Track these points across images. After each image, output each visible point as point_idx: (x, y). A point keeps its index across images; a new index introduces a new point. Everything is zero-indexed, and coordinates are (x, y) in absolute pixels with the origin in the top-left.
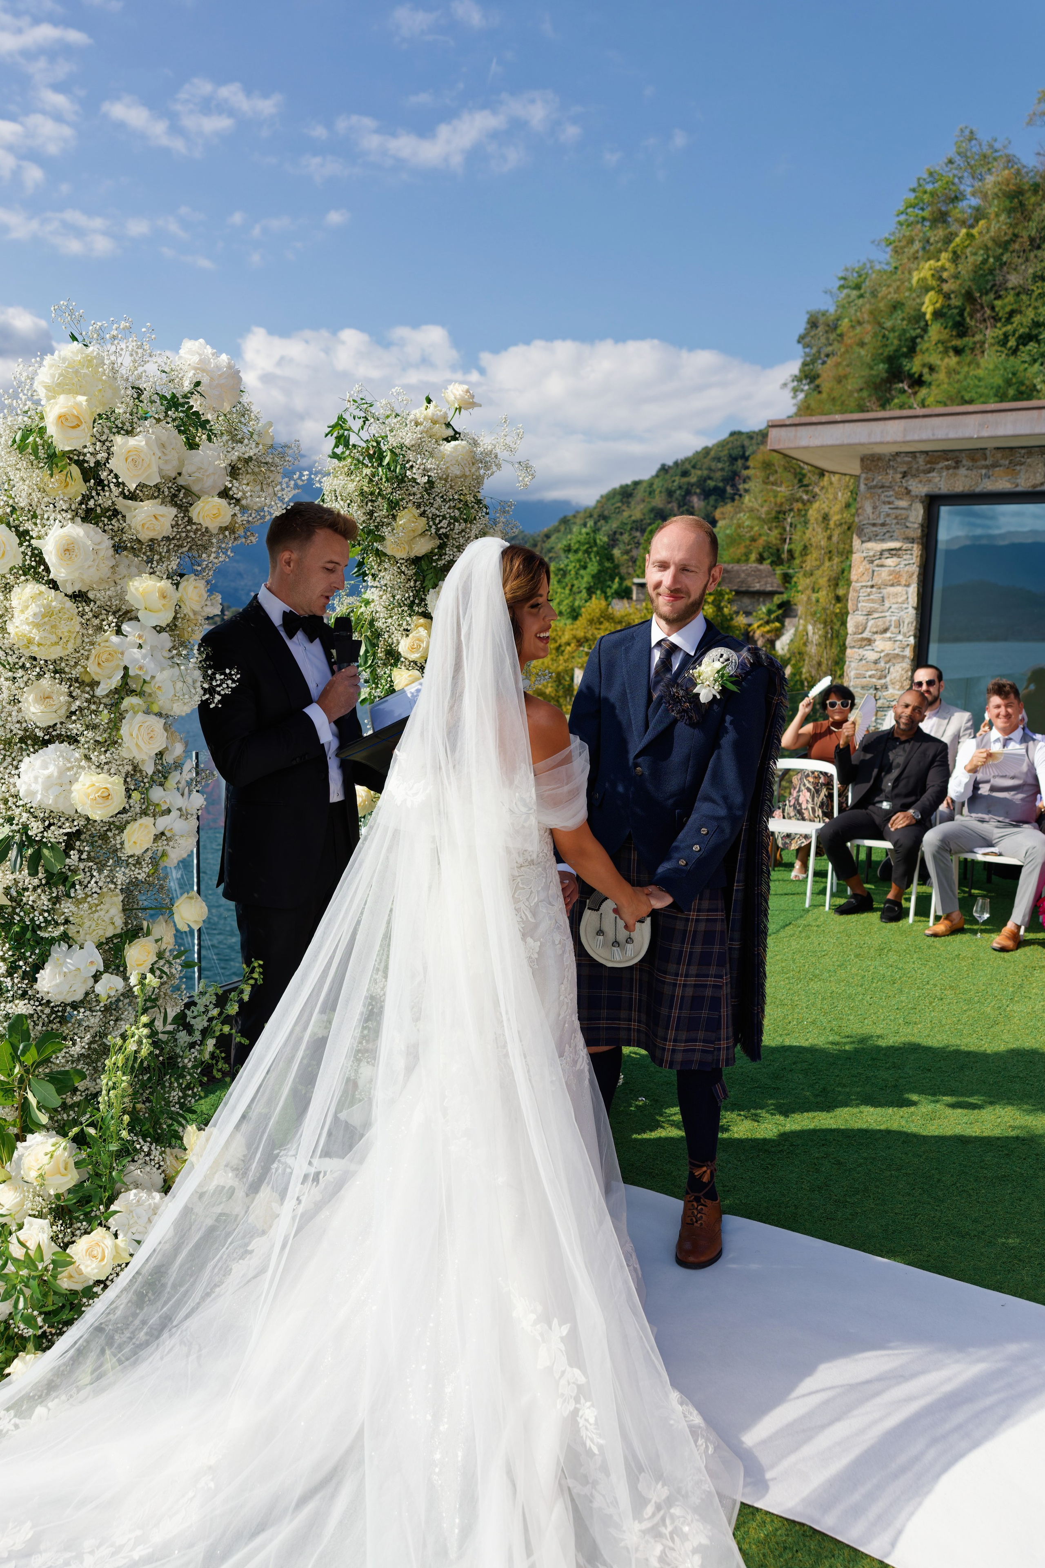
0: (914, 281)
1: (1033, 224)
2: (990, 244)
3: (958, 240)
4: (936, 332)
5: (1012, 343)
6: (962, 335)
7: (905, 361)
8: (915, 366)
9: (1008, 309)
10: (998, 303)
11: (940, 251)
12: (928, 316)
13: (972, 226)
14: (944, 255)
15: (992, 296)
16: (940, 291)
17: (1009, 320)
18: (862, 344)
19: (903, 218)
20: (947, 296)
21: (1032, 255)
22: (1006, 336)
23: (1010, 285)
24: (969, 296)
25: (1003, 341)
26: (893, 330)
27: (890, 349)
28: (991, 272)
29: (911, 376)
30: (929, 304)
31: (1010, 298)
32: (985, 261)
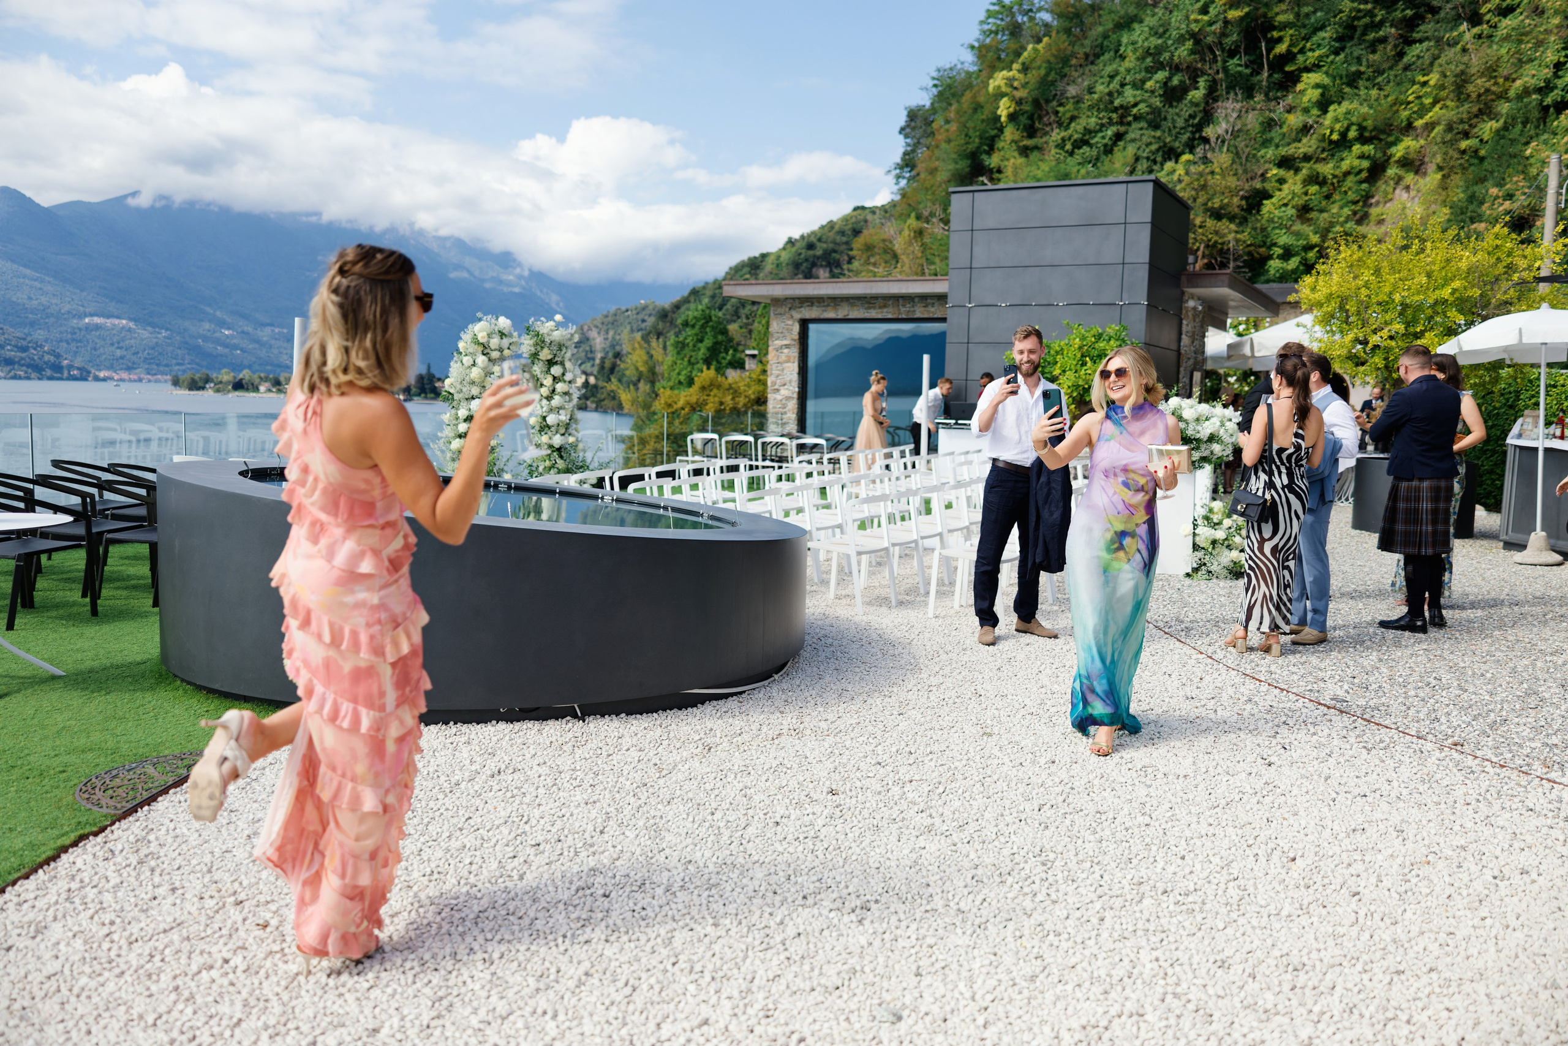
0: (991, 88)
1: (1087, 42)
2: (1052, 60)
3: (1025, 54)
4: (1010, 133)
5: (1068, 147)
6: (1031, 136)
7: (984, 157)
8: (993, 161)
9: (1068, 115)
10: (1061, 109)
11: (1012, 62)
12: (1003, 119)
13: (1039, 41)
14: (1015, 66)
15: (1055, 103)
16: (1013, 99)
17: (1067, 128)
18: (949, 141)
19: (986, 27)
20: (1019, 102)
21: (1087, 69)
22: (1063, 140)
23: (1069, 95)
24: (1036, 103)
25: (1061, 146)
26: (974, 128)
27: (971, 147)
28: (1053, 83)
29: (991, 171)
30: (1004, 109)
31: (1070, 106)
32: (1047, 74)
